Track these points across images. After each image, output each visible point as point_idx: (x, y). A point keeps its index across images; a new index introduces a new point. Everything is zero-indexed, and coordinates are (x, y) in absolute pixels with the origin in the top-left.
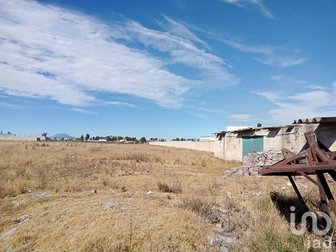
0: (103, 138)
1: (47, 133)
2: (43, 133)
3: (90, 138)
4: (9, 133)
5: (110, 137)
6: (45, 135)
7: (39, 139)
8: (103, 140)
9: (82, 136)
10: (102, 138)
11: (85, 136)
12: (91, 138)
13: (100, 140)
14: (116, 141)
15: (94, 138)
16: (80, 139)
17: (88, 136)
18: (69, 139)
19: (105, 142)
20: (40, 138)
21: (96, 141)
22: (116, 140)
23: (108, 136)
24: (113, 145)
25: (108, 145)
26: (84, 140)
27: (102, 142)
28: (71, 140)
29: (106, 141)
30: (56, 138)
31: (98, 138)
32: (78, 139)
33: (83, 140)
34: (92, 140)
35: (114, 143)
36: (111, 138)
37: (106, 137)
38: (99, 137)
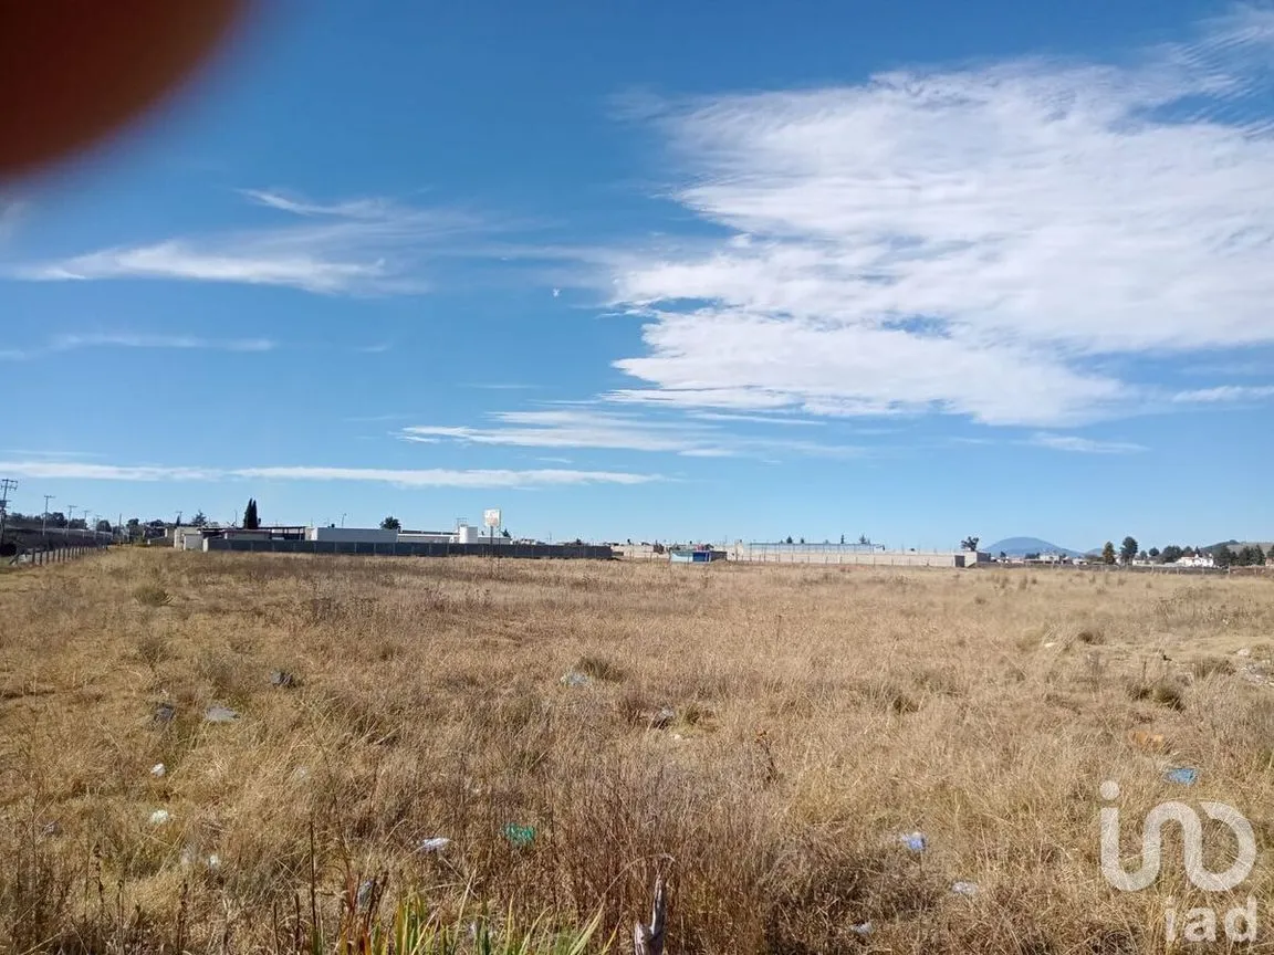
0: (1199, 552)
1: (977, 540)
2: (966, 540)
3: (1138, 554)
4: (863, 540)
5: (1231, 548)
6: (972, 545)
7: (960, 561)
8: (1197, 563)
9: (1109, 548)
10: (1189, 553)
11: (1118, 547)
12: (1143, 554)
13: (1186, 562)
14: (1259, 564)
15: (1154, 552)
16: (1099, 559)
17: (1131, 546)
18: (1056, 558)
19: (1208, 571)
20: (963, 557)
21: (1168, 565)
22: (1261, 562)
23: (1220, 544)
24: (1251, 580)
25: (1227, 581)
26: (1118, 561)
27: (1196, 570)
28: (1064, 561)
29: (1211, 563)
30: (1003, 554)
31: (1173, 554)
32: (1091, 558)
33: (1114, 560)
34: (1152, 563)
35: (1250, 573)
36: (1237, 550)
37: (1210, 549)
38: (1178, 549)
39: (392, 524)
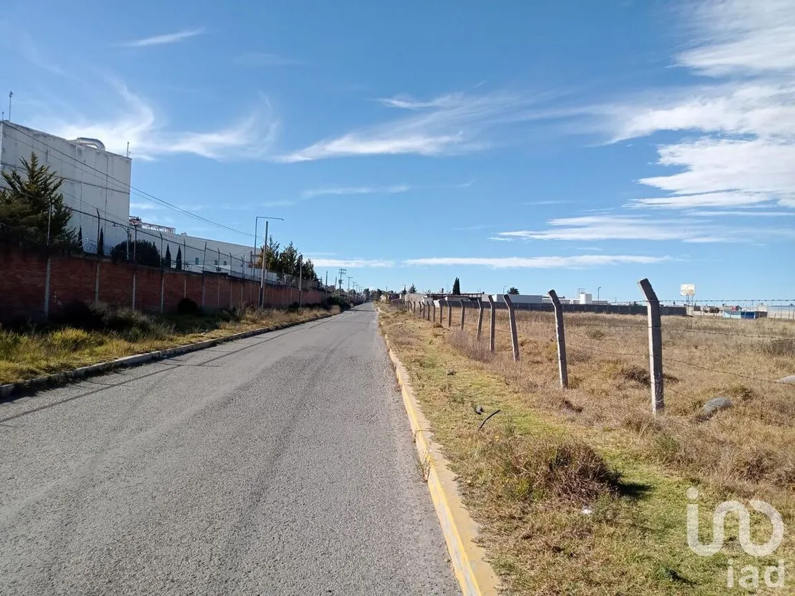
39: (514, 291)
